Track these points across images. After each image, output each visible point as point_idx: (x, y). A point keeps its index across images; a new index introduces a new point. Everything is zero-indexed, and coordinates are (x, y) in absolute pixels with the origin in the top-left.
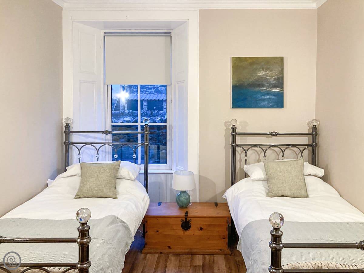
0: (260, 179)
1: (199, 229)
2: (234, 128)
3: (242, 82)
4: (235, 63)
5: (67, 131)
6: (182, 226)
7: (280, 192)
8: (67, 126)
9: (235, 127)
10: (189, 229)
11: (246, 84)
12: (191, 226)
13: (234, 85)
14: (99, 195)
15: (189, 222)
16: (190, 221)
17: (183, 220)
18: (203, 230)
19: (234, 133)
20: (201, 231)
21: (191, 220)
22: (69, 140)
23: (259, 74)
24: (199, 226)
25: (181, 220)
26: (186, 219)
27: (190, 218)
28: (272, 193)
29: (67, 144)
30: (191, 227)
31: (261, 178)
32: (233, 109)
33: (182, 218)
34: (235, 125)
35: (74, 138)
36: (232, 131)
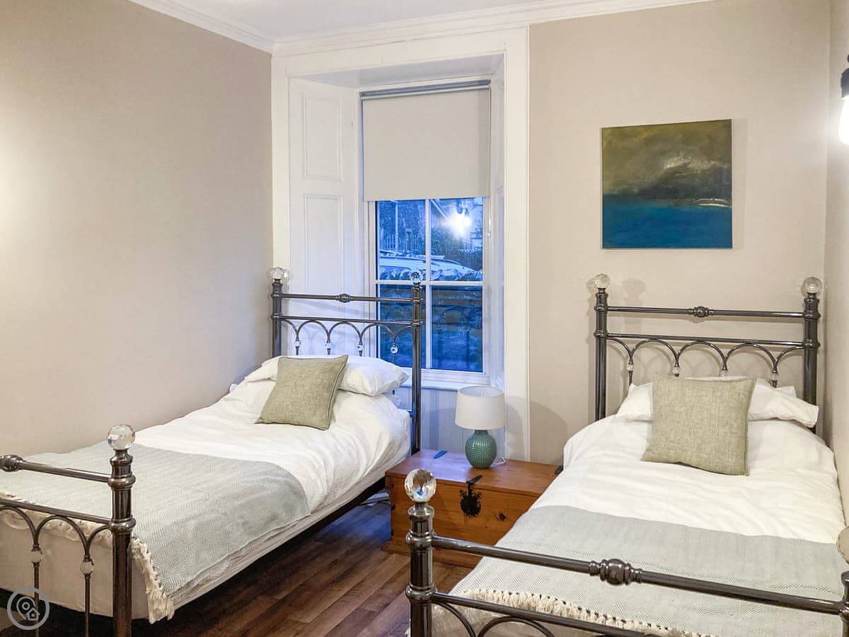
0: (639, 417)
1: (498, 516)
2: (602, 296)
3: (625, 186)
4: (610, 143)
5: (278, 294)
6: (462, 506)
7: (671, 451)
8: (277, 285)
9: (604, 293)
10: (477, 513)
11: (636, 190)
12: (481, 508)
13: (607, 193)
14: (295, 421)
15: (476, 498)
16: (478, 496)
17: (466, 493)
18: (505, 520)
19: (602, 307)
20: (501, 522)
21: (480, 494)
22: (280, 311)
23: (668, 166)
24: (497, 511)
25: (461, 491)
26: (470, 491)
27: (479, 491)
28: (654, 453)
29: (276, 318)
30: (481, 511)
31: (642, 415)
32: (605, 250)
33: (462, 489)
34: (604, 289)
35: (293, 308)
36: (597, 304)
